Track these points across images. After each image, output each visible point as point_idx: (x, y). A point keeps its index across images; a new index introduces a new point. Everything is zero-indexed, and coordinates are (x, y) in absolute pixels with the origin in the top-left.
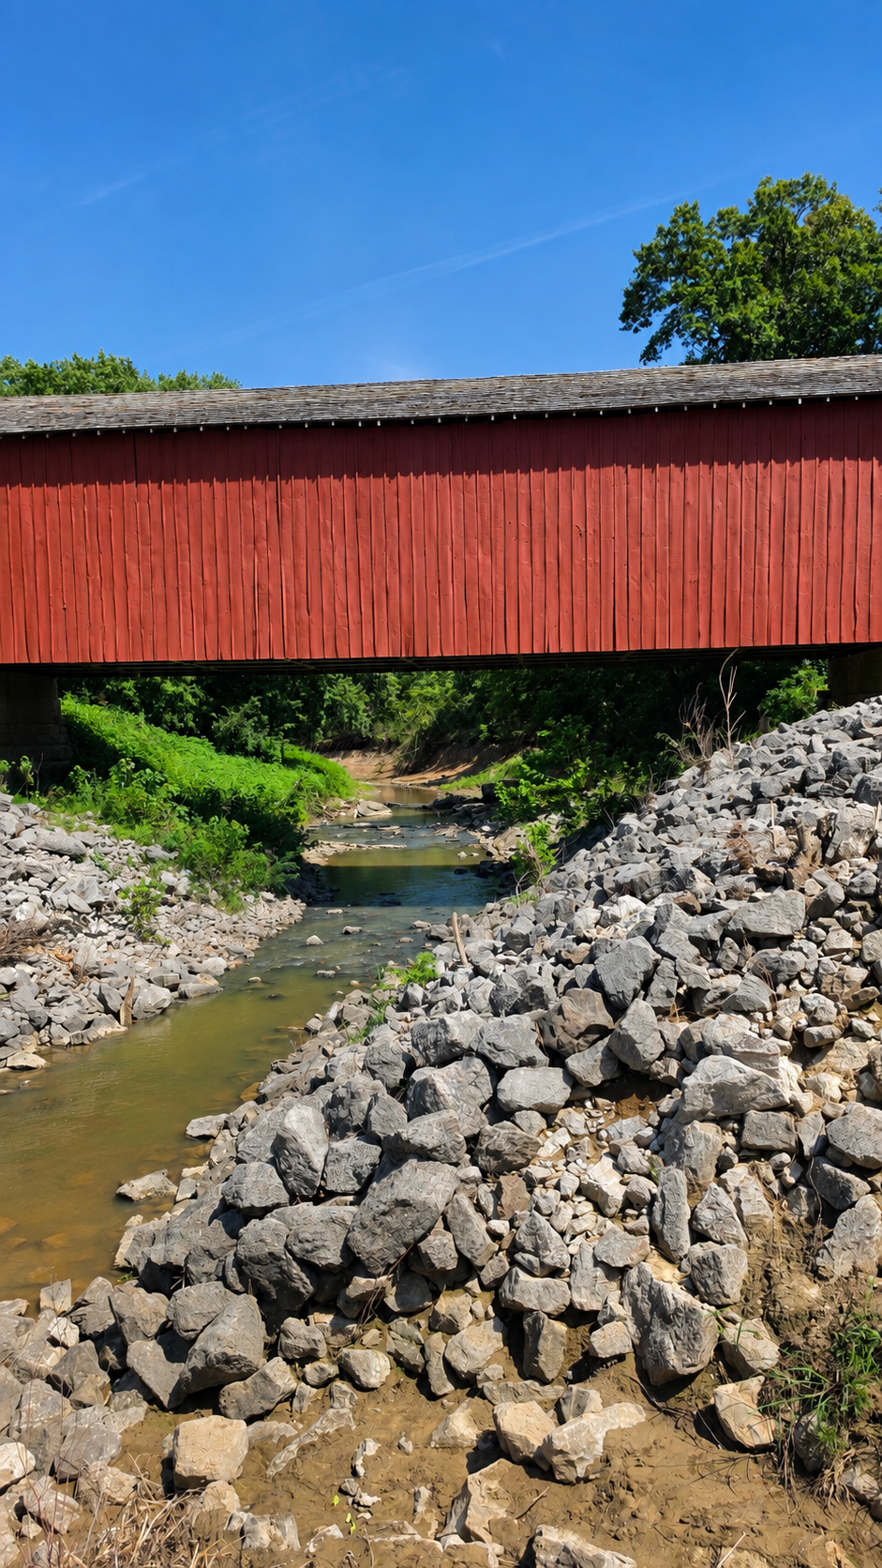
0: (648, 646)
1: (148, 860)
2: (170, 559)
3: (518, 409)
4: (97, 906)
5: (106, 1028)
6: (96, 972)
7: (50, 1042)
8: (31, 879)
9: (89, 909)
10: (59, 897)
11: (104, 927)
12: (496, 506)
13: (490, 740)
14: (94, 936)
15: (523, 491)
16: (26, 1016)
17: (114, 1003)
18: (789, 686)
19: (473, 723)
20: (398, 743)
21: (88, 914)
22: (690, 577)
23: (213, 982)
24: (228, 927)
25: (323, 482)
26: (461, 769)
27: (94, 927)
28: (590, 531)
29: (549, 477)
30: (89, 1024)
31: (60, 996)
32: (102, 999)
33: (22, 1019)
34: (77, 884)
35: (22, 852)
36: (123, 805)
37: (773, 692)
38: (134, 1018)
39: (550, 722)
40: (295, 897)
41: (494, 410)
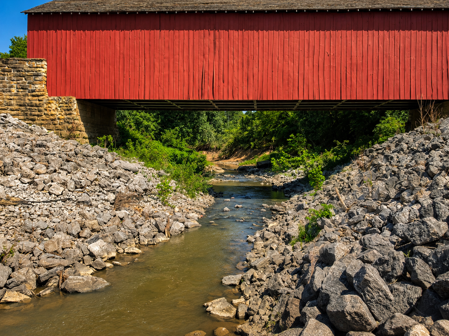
0: (354, 98)
1: (160, 176)
2: (172, 60)
3: (306, 8)
4: (145, 190)
5: (161, 239)
6: (151, 215)
7: (139, 243)
8: (120, 179)
9: (142, 191)
10: (132, 187)
11: (149, 199)
12: (296, 44)
13: (254, 147)
14: (146, 202)
15: (307, 38)
16: (130, 231)
17: (162, 228)
18: (384, 123)
19: (248, 142)
20: (219, 149)
21: (143, 193)
22: (370, 73)
23: (197, 223)
24: (192, 203)
25: (231, 32)
26: (243, 158)
27: (145, 198)
28: (332, 54)
29: (317, 33)
30: (154, 237)
31: (141, 224)
32: (157, 226)
33: (129, 232)
34: (138, 182)
35: (115, 168)
36: (149, 155)
37: (379, 125)
38: (171, 235)
39: (292, 135)
40: (210, 194)
41: (296, 8)
